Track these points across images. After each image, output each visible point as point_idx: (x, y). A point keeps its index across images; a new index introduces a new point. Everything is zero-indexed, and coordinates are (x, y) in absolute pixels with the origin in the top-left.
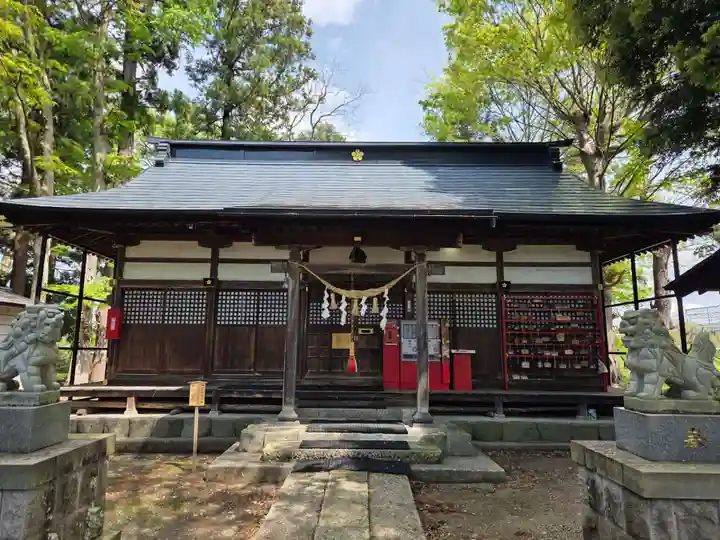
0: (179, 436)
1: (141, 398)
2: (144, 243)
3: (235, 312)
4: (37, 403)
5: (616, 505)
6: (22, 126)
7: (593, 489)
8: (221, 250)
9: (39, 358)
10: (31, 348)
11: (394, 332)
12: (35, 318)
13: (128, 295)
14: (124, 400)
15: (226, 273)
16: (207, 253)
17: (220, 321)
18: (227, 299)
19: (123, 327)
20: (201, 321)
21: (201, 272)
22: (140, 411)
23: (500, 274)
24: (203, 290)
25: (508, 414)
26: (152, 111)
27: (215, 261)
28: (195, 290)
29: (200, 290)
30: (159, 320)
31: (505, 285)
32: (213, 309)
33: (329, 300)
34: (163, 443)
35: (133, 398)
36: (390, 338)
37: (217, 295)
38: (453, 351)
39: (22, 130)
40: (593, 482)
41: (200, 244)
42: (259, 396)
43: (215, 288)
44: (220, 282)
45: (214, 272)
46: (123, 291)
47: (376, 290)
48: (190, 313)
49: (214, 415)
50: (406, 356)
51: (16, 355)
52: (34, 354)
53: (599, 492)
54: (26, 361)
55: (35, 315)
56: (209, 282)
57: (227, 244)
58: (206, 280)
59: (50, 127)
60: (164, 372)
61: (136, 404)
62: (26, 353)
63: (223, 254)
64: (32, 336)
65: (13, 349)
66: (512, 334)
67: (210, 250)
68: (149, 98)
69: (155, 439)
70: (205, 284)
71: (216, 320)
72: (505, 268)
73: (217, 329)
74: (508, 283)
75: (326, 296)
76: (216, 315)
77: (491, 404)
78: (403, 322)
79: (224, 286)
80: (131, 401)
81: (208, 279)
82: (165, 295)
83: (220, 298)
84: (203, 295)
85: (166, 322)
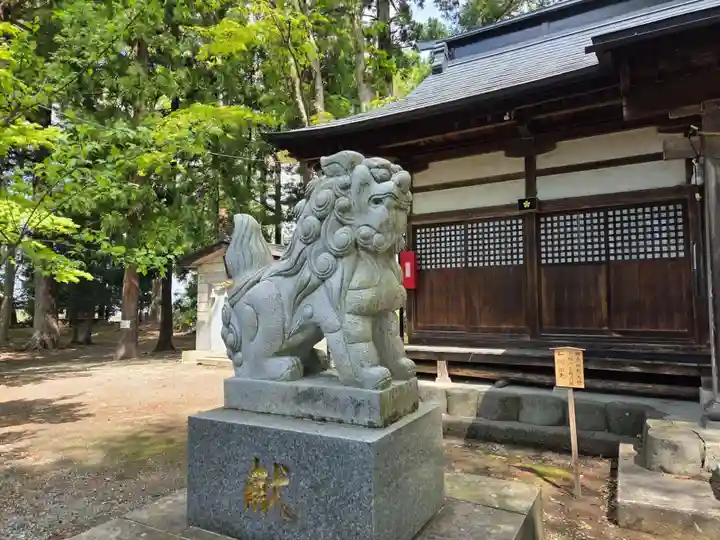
0: (517, 420)
1: (454, 363)
2: (434, 165)
3: (569, 243)
4: (377, 419)
6: (297, 89)
8: (539, 158)
9: (367, 295)
10: (344, 265)
12: (346, 187)
13: (421, 233)
14: (433, 363)
15: (550, 190)
16: (518, 165)
17: (547, 259)
18: (553, 230)
19: (418, 273)
20: (518, 259)
21: (511, 193)
22: (454, 378)
24: (517, 217)
26: (408, 52)
27: (531, 175)
30: (461, 263)
32: (533, 243)
34: (496, 429)
35: (444, 362)
37: (539, 223)
39: (298, 95)
41: (508, 155)
42: (636, 369)
43: (534, 213)
44: (542, 203)
45: (531, 188)
46: (415, 228)
48: (502, 250)
51: (315, 288)
52: (354, 283)
54: (337, 302)
55: (344, 179)
56: (527, 204)
57: (547, 146)
58: (521, 202)
59: (319, 87)
60: (475, 330)
61: (448, 368)
62: (334, 281)
63: (543, 162)
64: (343, 235)
65: (306, 273)
67: (522, 159)
68: (404, 37)
69: (483, 422)
70: (521, 208)
71: (540, 258)
73: (542, 270)
76: (539, 251)
79: (546, 209)
80: (442, 366)
81: (524, 201)
82: (466, 229)
83: (542, 226)
84: (517, 225)
85: (470, 265)
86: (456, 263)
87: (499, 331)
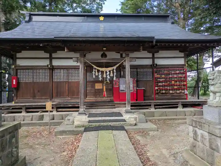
0: (43, 120)
1: (26, 108)
5: (205, 139)
7: (195, 133)
8: (53, 54)
11: (117, 82)
13: (19, 71)
14: (21, 108)
16: (47, 55)
17: (55, 80)
18: (56, 73)
19: (18, 83)
20: (47, 80)
21: (46, 63)
22: (27, 112)
23: (153, 61)
24: (47, 69)
25: (155, 109)
27: (51, 59)
28: (44, 69)
29: (45, 69)
30: (32, 80)
31: (155, 65)
33: (95, 72)
35: (24, 108)
36: (116, 84)
37: (53, 71)
38: (138, 88)
40: (196, 131)
41: (45, 52)
42: (70, 106)
43: (51, 68)
44: (53, 66)
45: (51, 62)
46: (17, 70)
47: (112, 68)
49: (55, 113)
50: (121, 91)
53: (198, 134)
56: (49, 66)
57: (55, 52)
58: (48, 65)
60: (35, 99)
66: (157, 82)
67: (49, 54)
70: (48, 67)
71: (53, 80)
72: (155, 59)
73: (53, 83)
74: (156, 64)
75: (94, 70)
76: (53, 78)
77: (150, 105)
78: (120, 79)
79: (55, 67)
81: (49, 65)
82: (33, 71)
83: (54, 72)
84: (47, 71)
85: (34, 81)
86: (30, 80)
87: (42, 99)
